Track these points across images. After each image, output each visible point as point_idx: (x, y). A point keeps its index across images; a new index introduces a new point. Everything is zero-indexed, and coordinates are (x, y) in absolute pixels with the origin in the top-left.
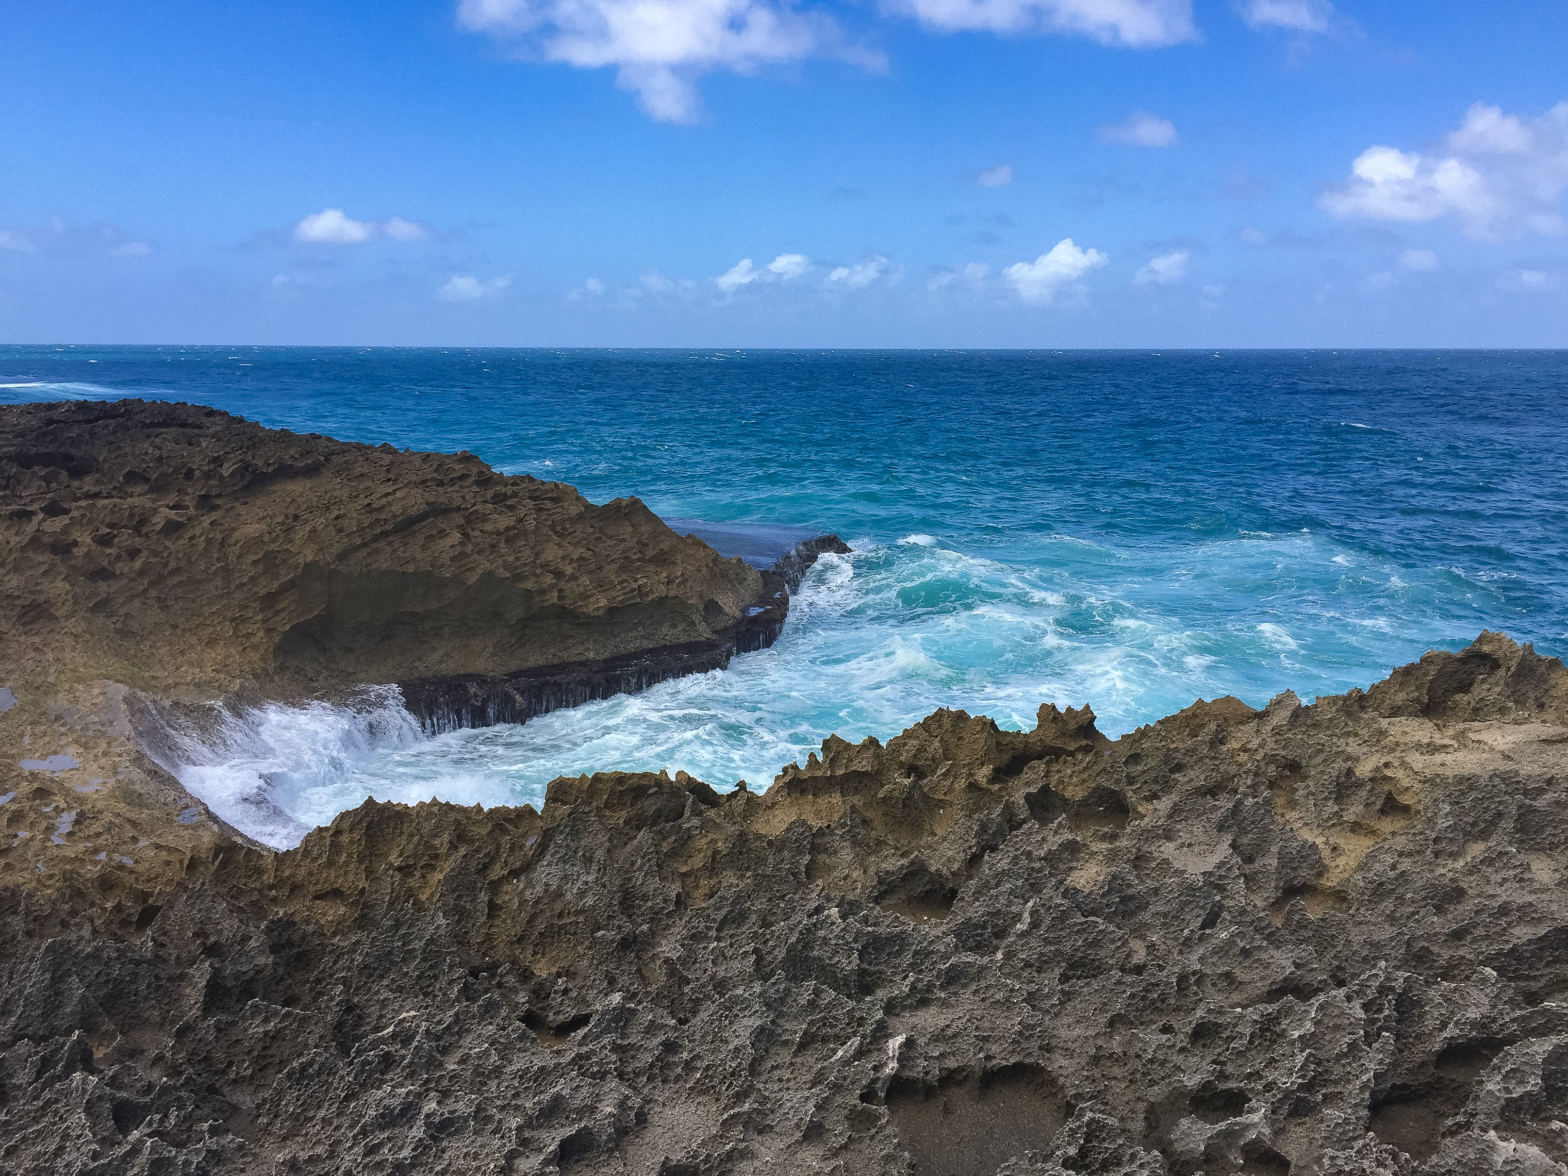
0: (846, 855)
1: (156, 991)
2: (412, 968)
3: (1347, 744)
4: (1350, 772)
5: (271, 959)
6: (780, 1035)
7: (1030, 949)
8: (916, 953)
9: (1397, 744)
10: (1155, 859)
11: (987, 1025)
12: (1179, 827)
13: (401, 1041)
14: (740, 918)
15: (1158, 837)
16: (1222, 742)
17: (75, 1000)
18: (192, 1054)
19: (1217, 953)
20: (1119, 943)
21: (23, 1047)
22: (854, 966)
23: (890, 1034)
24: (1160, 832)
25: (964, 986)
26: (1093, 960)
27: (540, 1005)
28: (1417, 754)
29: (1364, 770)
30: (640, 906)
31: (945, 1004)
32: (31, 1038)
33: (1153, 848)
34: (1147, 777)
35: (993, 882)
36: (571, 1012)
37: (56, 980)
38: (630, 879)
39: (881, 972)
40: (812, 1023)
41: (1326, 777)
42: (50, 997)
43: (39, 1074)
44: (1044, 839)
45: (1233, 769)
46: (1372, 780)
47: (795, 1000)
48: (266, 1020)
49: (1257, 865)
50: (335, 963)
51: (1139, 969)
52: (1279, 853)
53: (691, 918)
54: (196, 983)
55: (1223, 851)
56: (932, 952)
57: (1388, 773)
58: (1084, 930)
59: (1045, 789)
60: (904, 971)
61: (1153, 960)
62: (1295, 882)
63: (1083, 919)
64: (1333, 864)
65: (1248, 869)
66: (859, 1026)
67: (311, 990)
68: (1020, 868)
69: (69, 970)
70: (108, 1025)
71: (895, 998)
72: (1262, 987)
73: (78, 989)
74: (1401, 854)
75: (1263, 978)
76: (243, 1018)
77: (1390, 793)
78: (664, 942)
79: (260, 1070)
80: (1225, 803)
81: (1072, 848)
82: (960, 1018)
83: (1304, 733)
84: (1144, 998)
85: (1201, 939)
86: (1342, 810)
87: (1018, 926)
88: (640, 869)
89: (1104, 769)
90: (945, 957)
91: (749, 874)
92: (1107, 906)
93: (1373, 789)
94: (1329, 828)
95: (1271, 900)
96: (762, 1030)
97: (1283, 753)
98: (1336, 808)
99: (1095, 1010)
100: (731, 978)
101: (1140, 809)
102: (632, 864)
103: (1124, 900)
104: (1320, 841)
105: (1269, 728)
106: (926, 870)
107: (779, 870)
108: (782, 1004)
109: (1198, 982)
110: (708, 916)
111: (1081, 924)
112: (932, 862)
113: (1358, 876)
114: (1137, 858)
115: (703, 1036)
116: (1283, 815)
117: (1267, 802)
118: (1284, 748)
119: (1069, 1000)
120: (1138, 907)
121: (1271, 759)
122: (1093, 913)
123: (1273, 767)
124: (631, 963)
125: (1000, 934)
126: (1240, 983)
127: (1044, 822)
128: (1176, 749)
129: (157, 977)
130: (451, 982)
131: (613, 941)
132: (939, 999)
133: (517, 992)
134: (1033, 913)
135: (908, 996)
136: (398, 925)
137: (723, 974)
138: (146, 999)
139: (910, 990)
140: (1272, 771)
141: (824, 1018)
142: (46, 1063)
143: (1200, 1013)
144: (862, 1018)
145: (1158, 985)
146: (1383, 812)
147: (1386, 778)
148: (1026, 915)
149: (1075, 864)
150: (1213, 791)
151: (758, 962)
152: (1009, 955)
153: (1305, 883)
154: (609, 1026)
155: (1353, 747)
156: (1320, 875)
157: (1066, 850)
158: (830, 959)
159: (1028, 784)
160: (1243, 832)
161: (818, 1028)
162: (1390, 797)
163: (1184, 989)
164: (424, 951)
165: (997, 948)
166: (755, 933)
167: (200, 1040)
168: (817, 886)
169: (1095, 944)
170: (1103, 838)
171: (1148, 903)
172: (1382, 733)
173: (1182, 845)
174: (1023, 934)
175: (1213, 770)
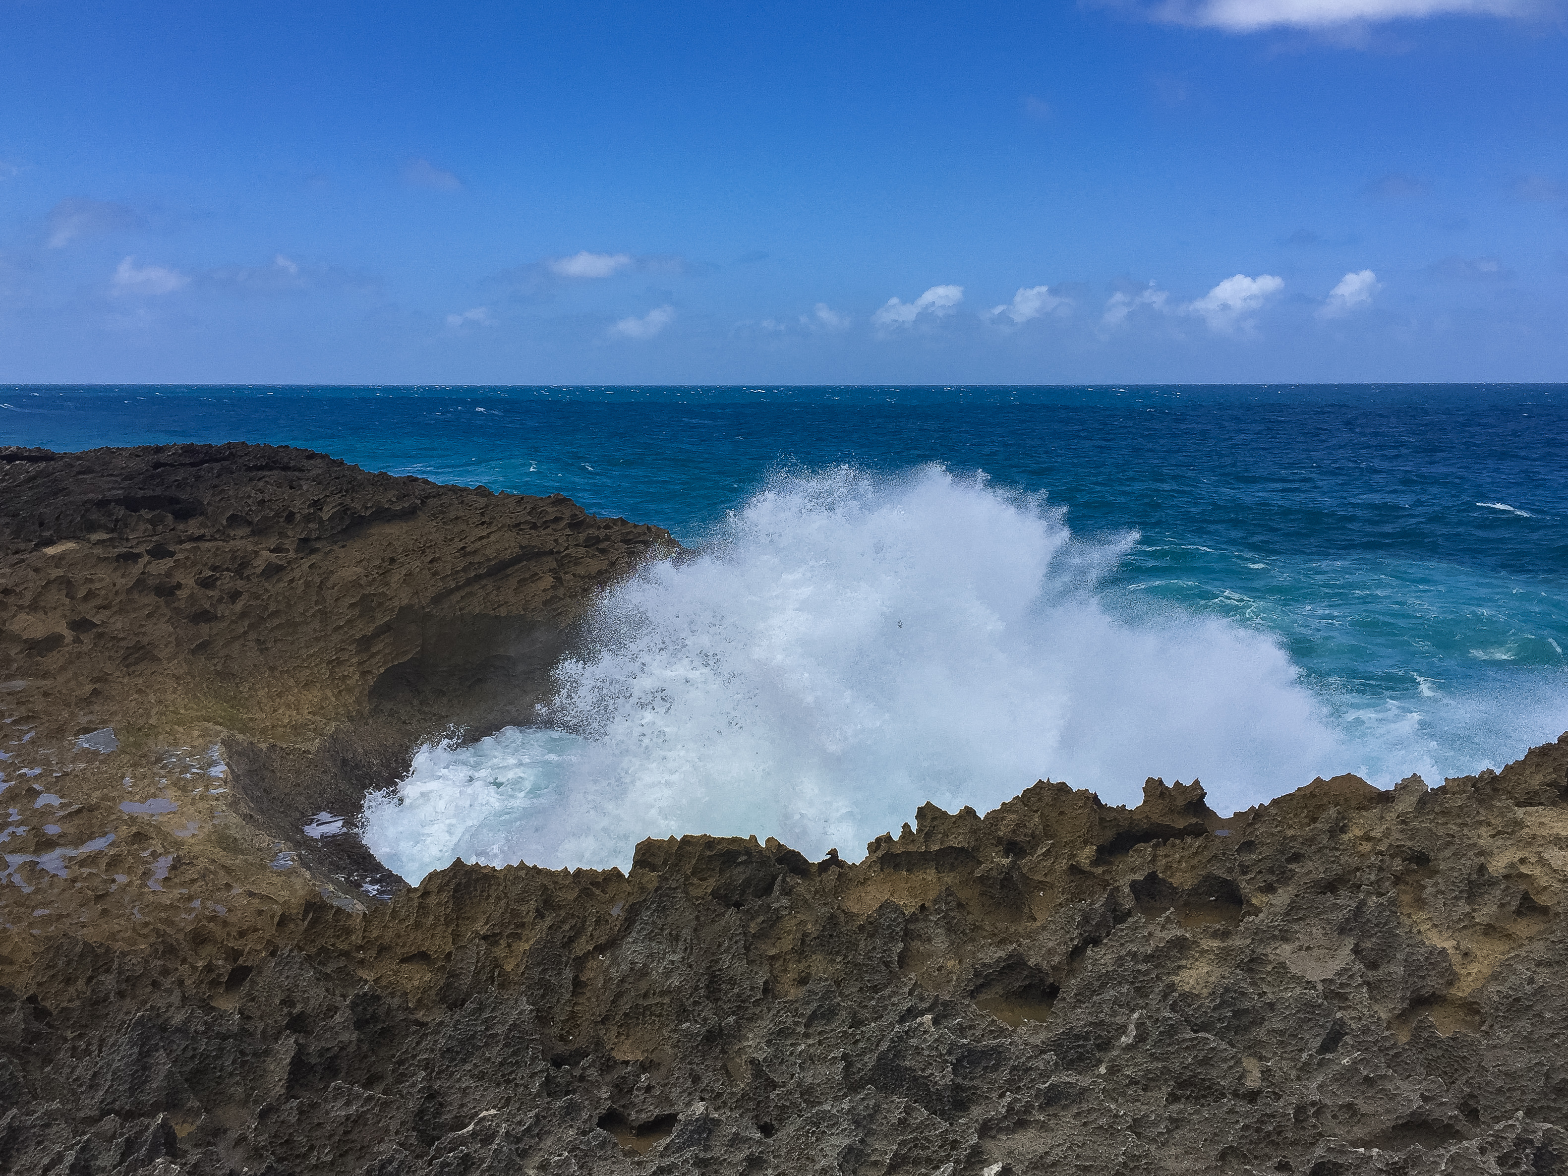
0: (940, 942)
1: (242, 1066)
2: (495, 1053)
3: (1479, 836)
4: (1482, 869)
5: (354, 1036)
6: (869, 1155)
7: (1136, 1065)
8: (1014, 1068)
9: (1534, 837)
10: (1270, 962)
11: (1090, 1153)
12: (1296, 927)
13: (481, 1140)
14: (829, 1014)
15: (1274, 937)
16: (1343, 830)
17: (162, 1075)
18: (275, 1137)
19: (1336, 1080)
20: (1232, 1063)
21: (110, 1123)
22: (947, 1081)
23: (985, 1160)
24: (1277, 933)
25: (1065, 1107)
26: (1204, 1080)
27: (622, 1103)
28: (1556, 849)
29: (1498, 865)
30: (726, 993)
31: (1043, 1126)
32: (117, 1113)
33: (1269, 950)
34: (1262, 866)
35: (1097, 984)
36: (653, 1111)
37: (144, 1054)
38: (717, 962)
39: (976, 1088)
40: (903, 1143)
41: (1456, 874)
42: (137, 1071)
43: (124, 1156)
44: (1150, 934)
45: (1355, 861)
46: (1507, 877)
47: (886, 1117)
48: (348, 1104)
49: (1380, 973)
50: (418, 1043)
51: (1252, 1096)
52: (1406, 960)
53: (778, 1012)
54: (281, 1059)
55: (1344, 956)
56: (1031, 1069)
57: (1524, 870)
58: (1194, 1046)
59: (1152, 877)
60: (1000, 1088)
61: (1268, 1087)
62: (1423, 992)
63: (1193, 1035)
64: (1464, 972)
65: (1371, 975)
66: (953, 1148)
67: (393, 1071)
68: (1125, 970)
69: (157, 1044)
70: (193, 1103)
71: (990, 1120)
72: (1387, 1121)
73: (164, 1064)
74: (1539, 964)
75: (1388, 1111)
76: (326, 1100)
77: (1527, 893)
78: (751, 1036)
79: (341, 1156)
80: (1346, 901)
81: (1181, 945)
82: (1060, 1145)
83: (1432, 821)
84: (1258, 1130)
85: (1321, 1064)
86: (1474, 910)
87: (1123, 1039)
88: (727, 951)
89: (1215, 856)
90: (1045, 1075)
91: (838, 960)
92: (1219, 1020)
93: (1508, 888)
94: (1460, 930)
95: (1397, 1012)
96: (850, 1149)
97: (1409, 844)
98: (1467, 909)
99: (1206, 1140)
100: (819, 1085)
101: (1254, 901)
102: (719, 946)
103: (1237, 1014)
104: (1449, 945)
105: (1393, 815)
106: (1025, 964)
107: (870, 958)
108: (871, 1122)
109: (1317, 1114)
110: (797, 1009)
111: (1192, 1040)
112: (1032, 952)
113: (1492, 988)
114: (1252, 960)
115: (788, 1153)
116: (1409, 916)
117: (1392, 902)
118: (1410, 839)
119: (1177, 1127)
120: (1251, 1023)
121: (1397, 851)
122: (1204, 1027)
123: (1398, 860)
124: (716, 1058)
125: (1105, 1045)
126: (1363, 1115)
127: (1151, 913)
128: (1293, 838)
129: (243, 1053)
130: (533, 1075)
131: (698, 1035)
132: (1037, 1121)
133: (599, 1087)
134: (1140, 1025)
135: (1005, 1117)
136: (481, 1008)
137: (810, 1080)
138: (231, 1074)
139: (1007, 1111)
140: (1397, 865)
141: (916, 1139)
142: (130, 1146)
143: (1319, 1152)
144: (955, 1141)
145: (1274, 1117)
146: (1519, 913)
147: (1521, 875)
148: (1131, 1027)
149: (1184, 962)
150: (1331, 886)
151: (846, 1069)
152: (1113, 1070)
153: (1434, 993)
154: (691, 1137)
155: (1484, 838)
156: (1450, 984)
157: (1175, 947)
158: (923, 1070)
159: (1133, 870)
160: (1366, 934)
161: (910, 1149)
162: (1526, 897)
163: (1302, 1121)
164: (507, 1037)
165: (1100, 1062)
166: (845, 1032)
167: (283, 1122)
168: (910, 979)
169: (1205, 1062)
170: (1215, 935)
171: (1263, 1018)
172: (1519, 824)
173: (1301, 948)
174: (1129, 1048)
175: (1333, 862)
